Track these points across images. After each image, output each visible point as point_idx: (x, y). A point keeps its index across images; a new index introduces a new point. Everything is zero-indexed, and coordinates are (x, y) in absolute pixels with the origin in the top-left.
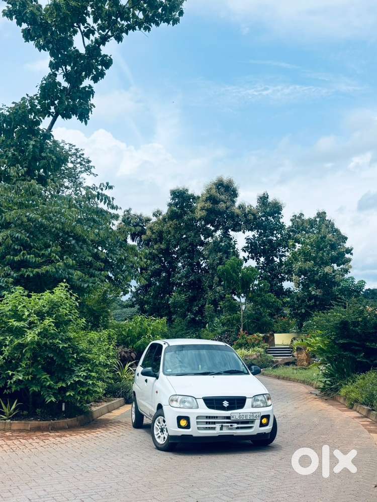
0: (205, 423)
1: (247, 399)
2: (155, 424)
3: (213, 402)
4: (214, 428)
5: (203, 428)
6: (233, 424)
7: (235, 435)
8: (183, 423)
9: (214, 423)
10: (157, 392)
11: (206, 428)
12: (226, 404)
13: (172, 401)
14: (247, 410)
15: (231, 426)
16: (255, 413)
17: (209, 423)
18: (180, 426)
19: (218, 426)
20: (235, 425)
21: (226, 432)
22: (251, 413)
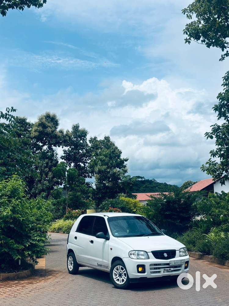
0: (154, 269)
1: (176, 251)
2: (114, 271)
3: (158, 254)
4: (159, 272)
5: (153, 272)
6: (171, 268)
7: (171, 275)
8: (140, 269)
9: (159, 268)
10: (111, 249)
11: (154, 272)
12: (166, 255)
13: (131, 254)
14: (177, 258)
15: (170, 269)
16: (182, 260)
17: (156, 268)
18: (139, 272)
19: (162, 270)
20: (172, 269)
21: (166, 274)
22: (180, 260)
